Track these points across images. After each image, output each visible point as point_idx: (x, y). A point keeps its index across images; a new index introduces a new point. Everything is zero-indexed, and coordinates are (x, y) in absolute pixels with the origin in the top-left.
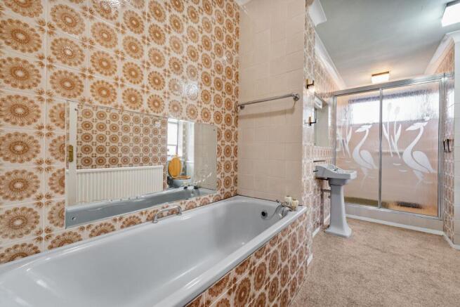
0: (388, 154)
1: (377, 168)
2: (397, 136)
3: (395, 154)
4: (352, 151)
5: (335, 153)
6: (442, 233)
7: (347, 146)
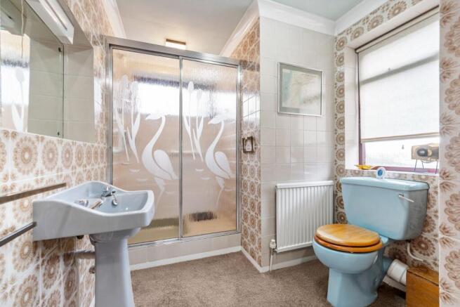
0: (190, 155)
1: (177, 178)
2: (200, 130)
3: (197, 155)
4: (140, 152)
5: (110, 155)
6: (239, 248)
7: (132, 143)
